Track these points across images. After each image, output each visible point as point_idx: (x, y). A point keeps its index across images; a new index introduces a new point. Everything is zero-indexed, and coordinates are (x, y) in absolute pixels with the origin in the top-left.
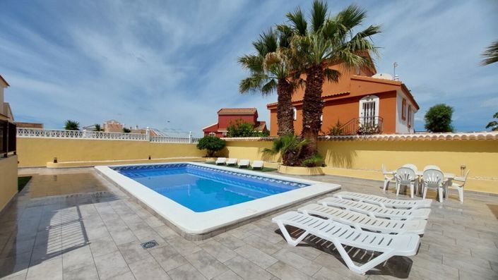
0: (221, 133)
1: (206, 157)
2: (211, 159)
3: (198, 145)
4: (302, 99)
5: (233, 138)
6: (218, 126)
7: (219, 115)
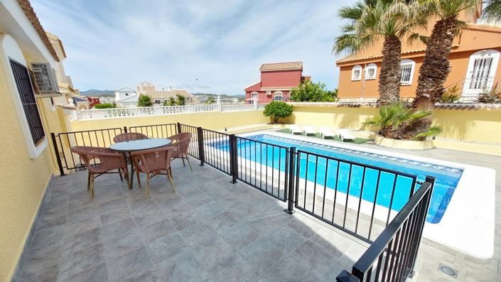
0: (265, 92)
1: (273, 123)
2: (279, 127)
3: (265, 113)
4: (381, 55)
5: (301, 103)
6: (261, 84)
7: (262, 72)
